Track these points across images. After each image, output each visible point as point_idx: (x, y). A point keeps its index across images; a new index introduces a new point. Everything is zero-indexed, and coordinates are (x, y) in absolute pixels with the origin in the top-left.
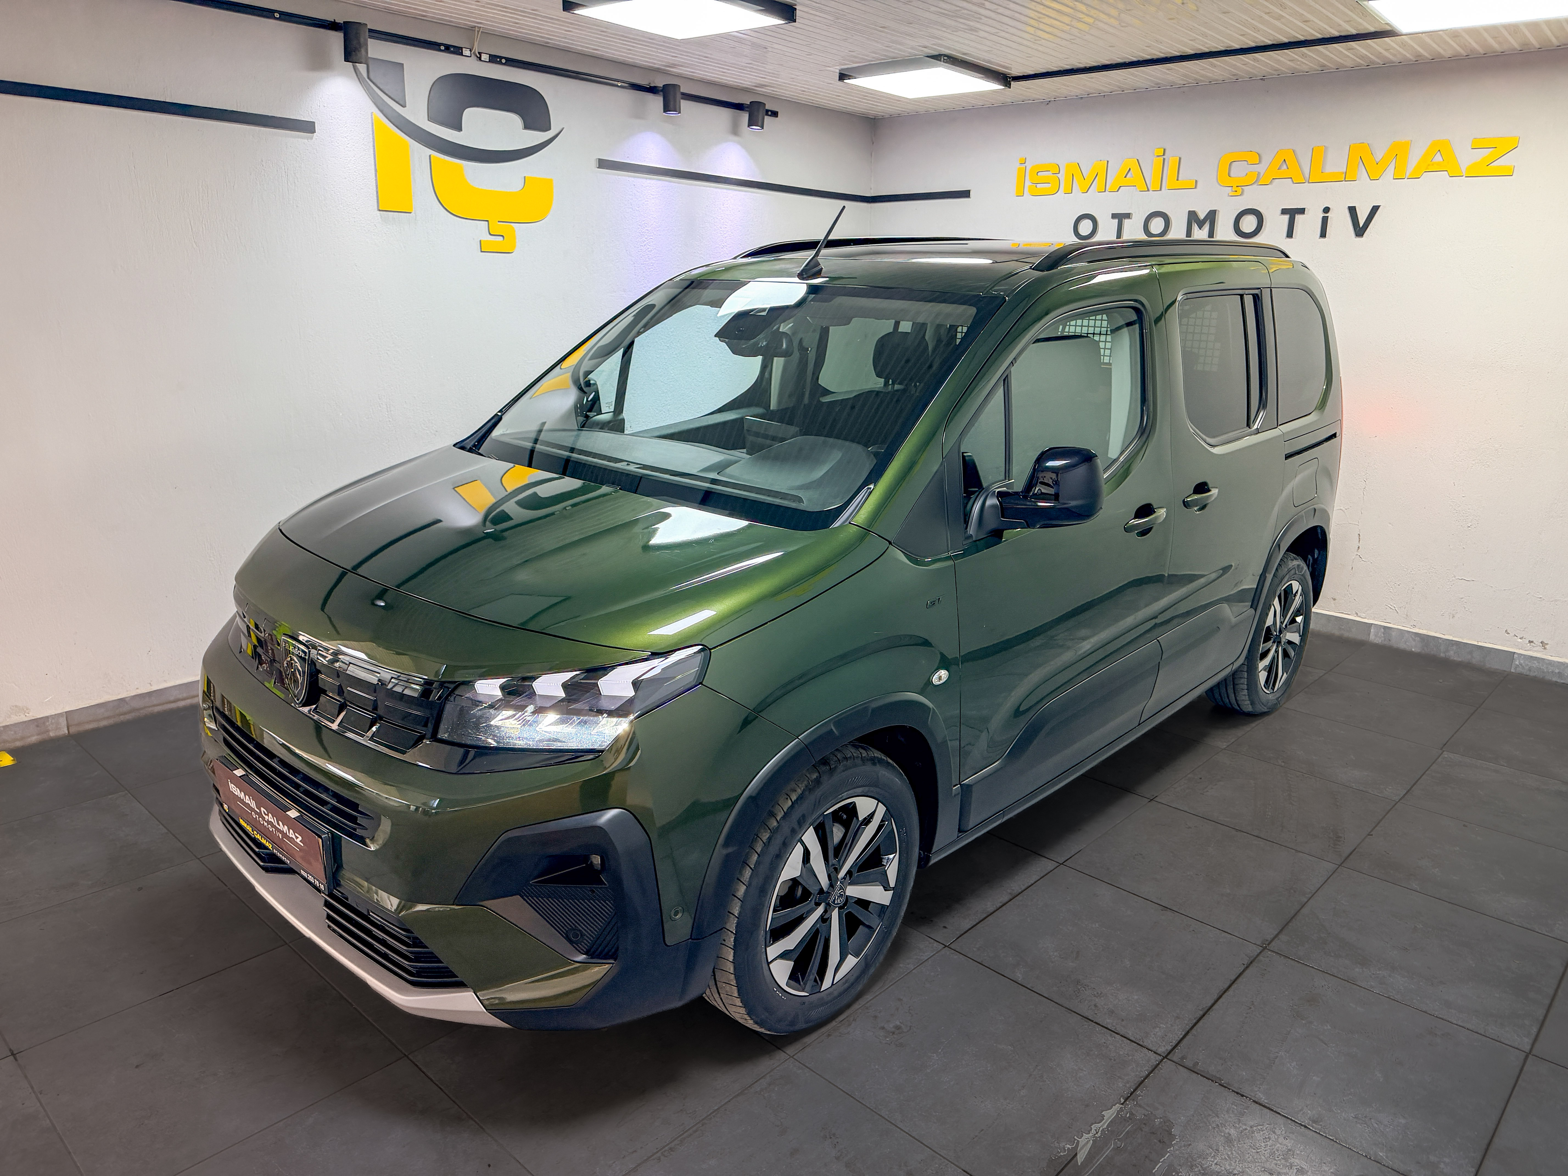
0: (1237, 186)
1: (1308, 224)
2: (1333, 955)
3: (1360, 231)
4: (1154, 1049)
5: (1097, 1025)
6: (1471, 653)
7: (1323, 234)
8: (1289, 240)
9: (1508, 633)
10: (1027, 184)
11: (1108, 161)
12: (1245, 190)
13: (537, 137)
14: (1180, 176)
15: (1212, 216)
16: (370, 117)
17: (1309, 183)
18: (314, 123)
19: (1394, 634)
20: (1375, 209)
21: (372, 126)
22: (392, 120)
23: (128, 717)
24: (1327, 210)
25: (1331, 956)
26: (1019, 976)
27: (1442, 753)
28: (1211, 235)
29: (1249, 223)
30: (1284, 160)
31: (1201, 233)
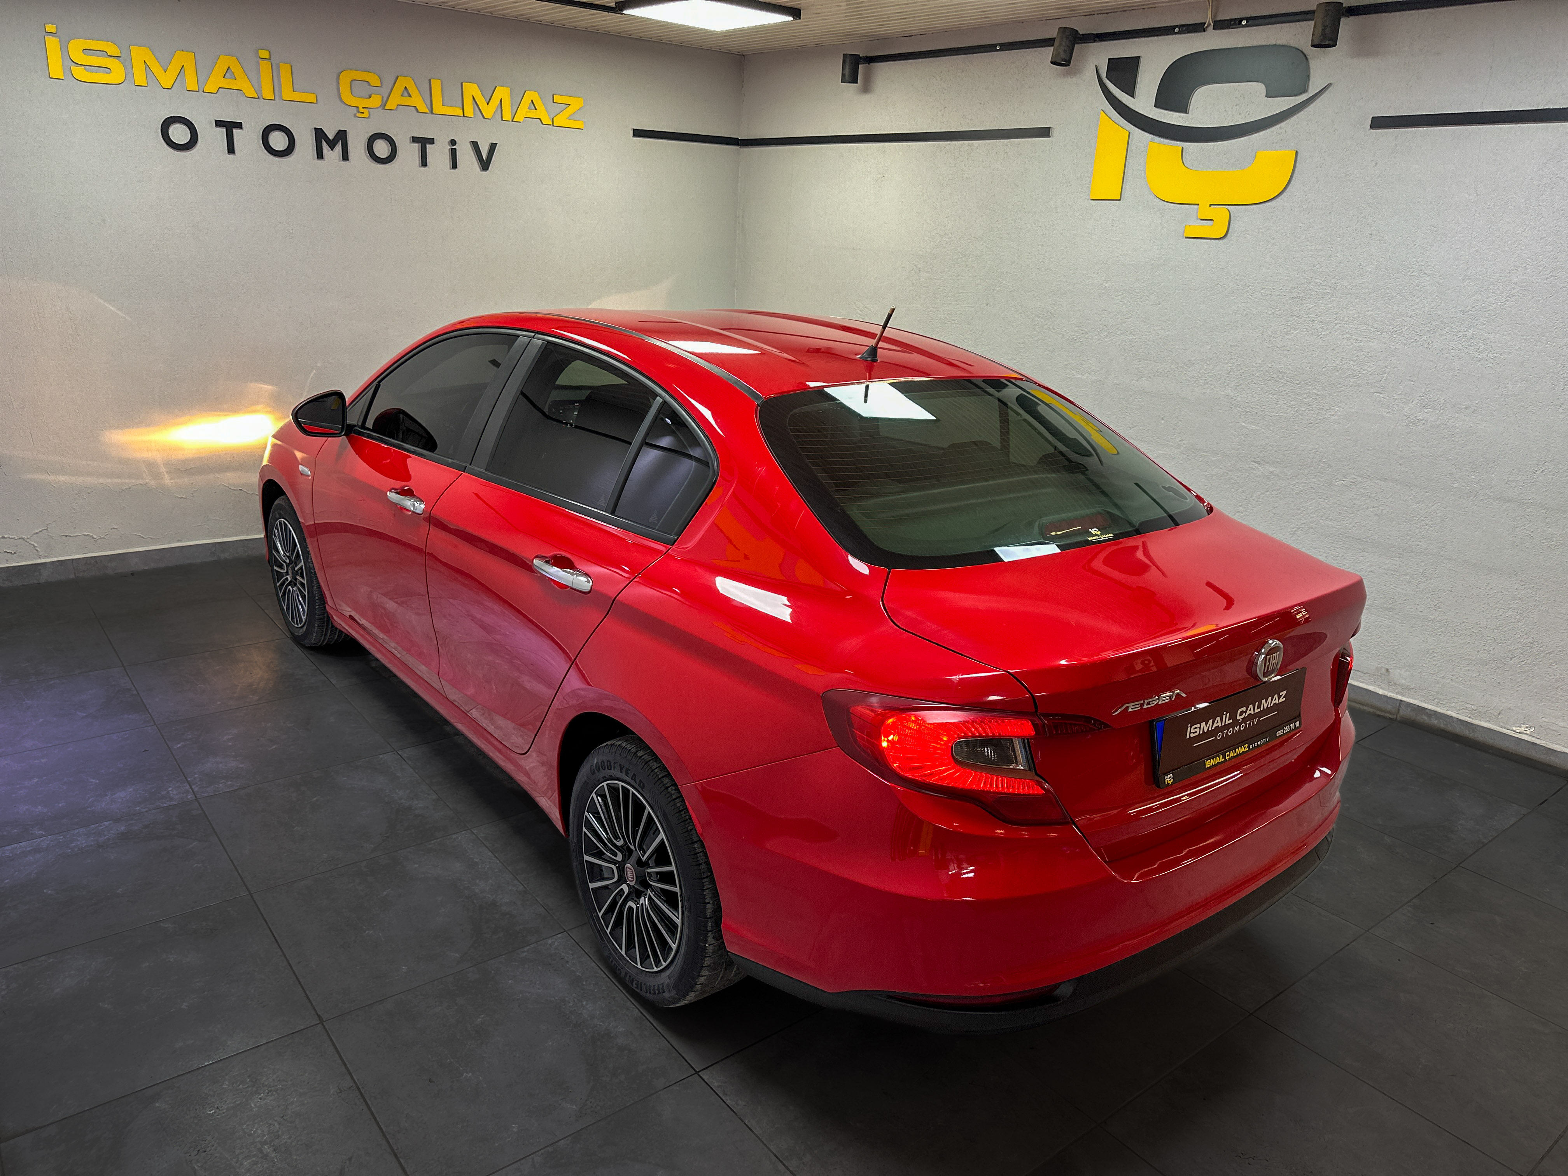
0: (363, 108)
1: (438, 154)
3: (485, 165)
7: (454, 166)
8: (423, 168)
12: (371, 113)
15: (342, 136)
17: (432, 113)
20: (493, 147)
24: (453, 142)
28: (345, 157)
29: (382, 149)
30: (406, 87)
31: (332, 155)
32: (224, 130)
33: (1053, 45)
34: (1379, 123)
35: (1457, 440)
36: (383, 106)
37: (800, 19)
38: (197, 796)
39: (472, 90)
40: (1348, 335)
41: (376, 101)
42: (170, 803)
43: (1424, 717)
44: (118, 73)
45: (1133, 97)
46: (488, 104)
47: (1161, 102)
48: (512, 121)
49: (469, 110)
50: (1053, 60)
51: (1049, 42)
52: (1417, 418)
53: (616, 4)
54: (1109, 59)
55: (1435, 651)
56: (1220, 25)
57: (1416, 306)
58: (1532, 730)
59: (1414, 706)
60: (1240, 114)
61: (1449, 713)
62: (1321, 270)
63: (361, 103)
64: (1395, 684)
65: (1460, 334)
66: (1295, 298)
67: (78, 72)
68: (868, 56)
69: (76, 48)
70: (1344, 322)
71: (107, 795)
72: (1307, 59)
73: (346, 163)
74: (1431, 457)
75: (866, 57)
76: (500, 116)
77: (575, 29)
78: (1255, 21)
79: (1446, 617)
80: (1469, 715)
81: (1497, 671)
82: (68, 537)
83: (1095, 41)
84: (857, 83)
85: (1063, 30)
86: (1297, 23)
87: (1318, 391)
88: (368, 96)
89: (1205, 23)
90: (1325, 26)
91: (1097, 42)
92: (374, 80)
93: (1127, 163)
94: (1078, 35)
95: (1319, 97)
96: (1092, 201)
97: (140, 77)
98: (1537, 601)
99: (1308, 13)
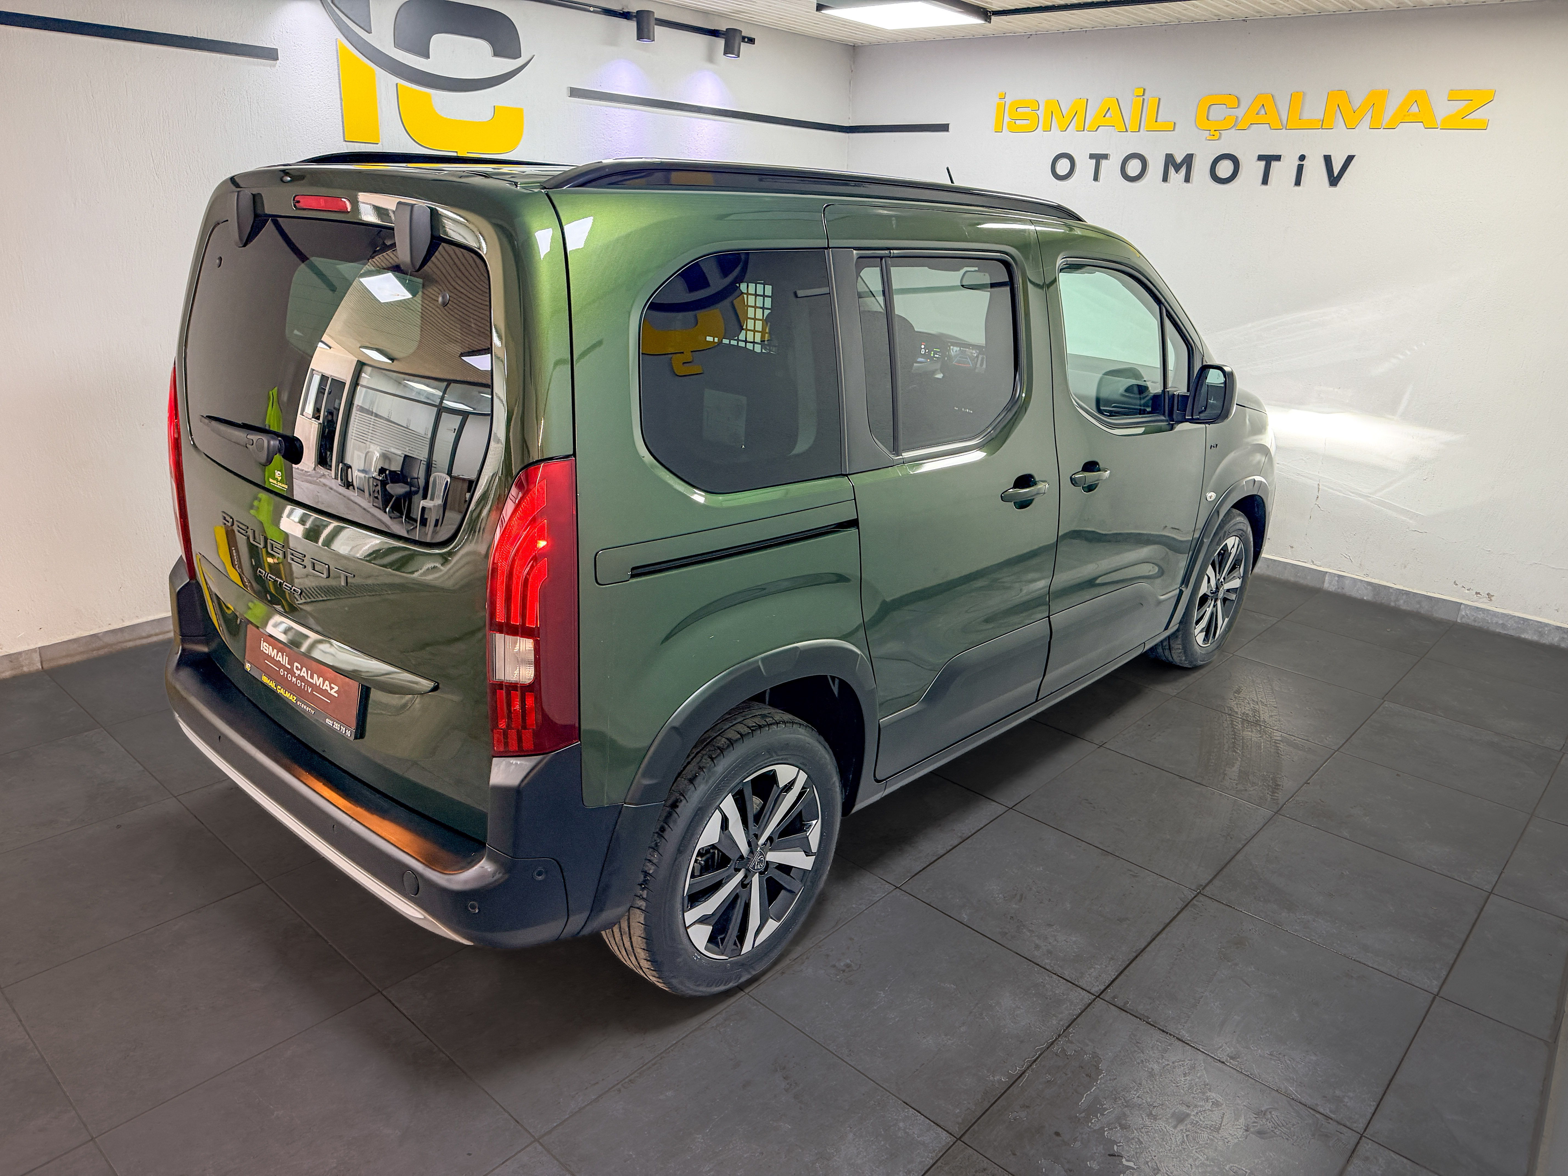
0: (1215, 130)
1: (1283, 171)
2: (1262, 900)
3: (1334, 181)
4: (1088, 988)
5: (1035, 965)
6: (1419, 603)
7: (1298, 183)
8: (1264, 187)
9: (1457, 585)
10: (1006, 119)
11: (1087, 100)
13: (507, 65)
14: (1159, 117)
15: (1189, 159)
16: (335, 43)
17: (1286, 129)
18: (277, 49)
19: (1347, 582)
20: (1350, 158)
21: (337, 53)
22: (358, 47)
23: (102, 652)
24: (1302, 158)
25: (1261, 901)
26: (965, 917)
27: (1383, 703)
28: (1187, 179)
29: (1225, 169)
30: (1263, 105)
31: (1177, 177)
32: (1095, 161)
36: (1236, 127)
63: (1214, 126)
73: (1188, 184)
92: (1232, 102)
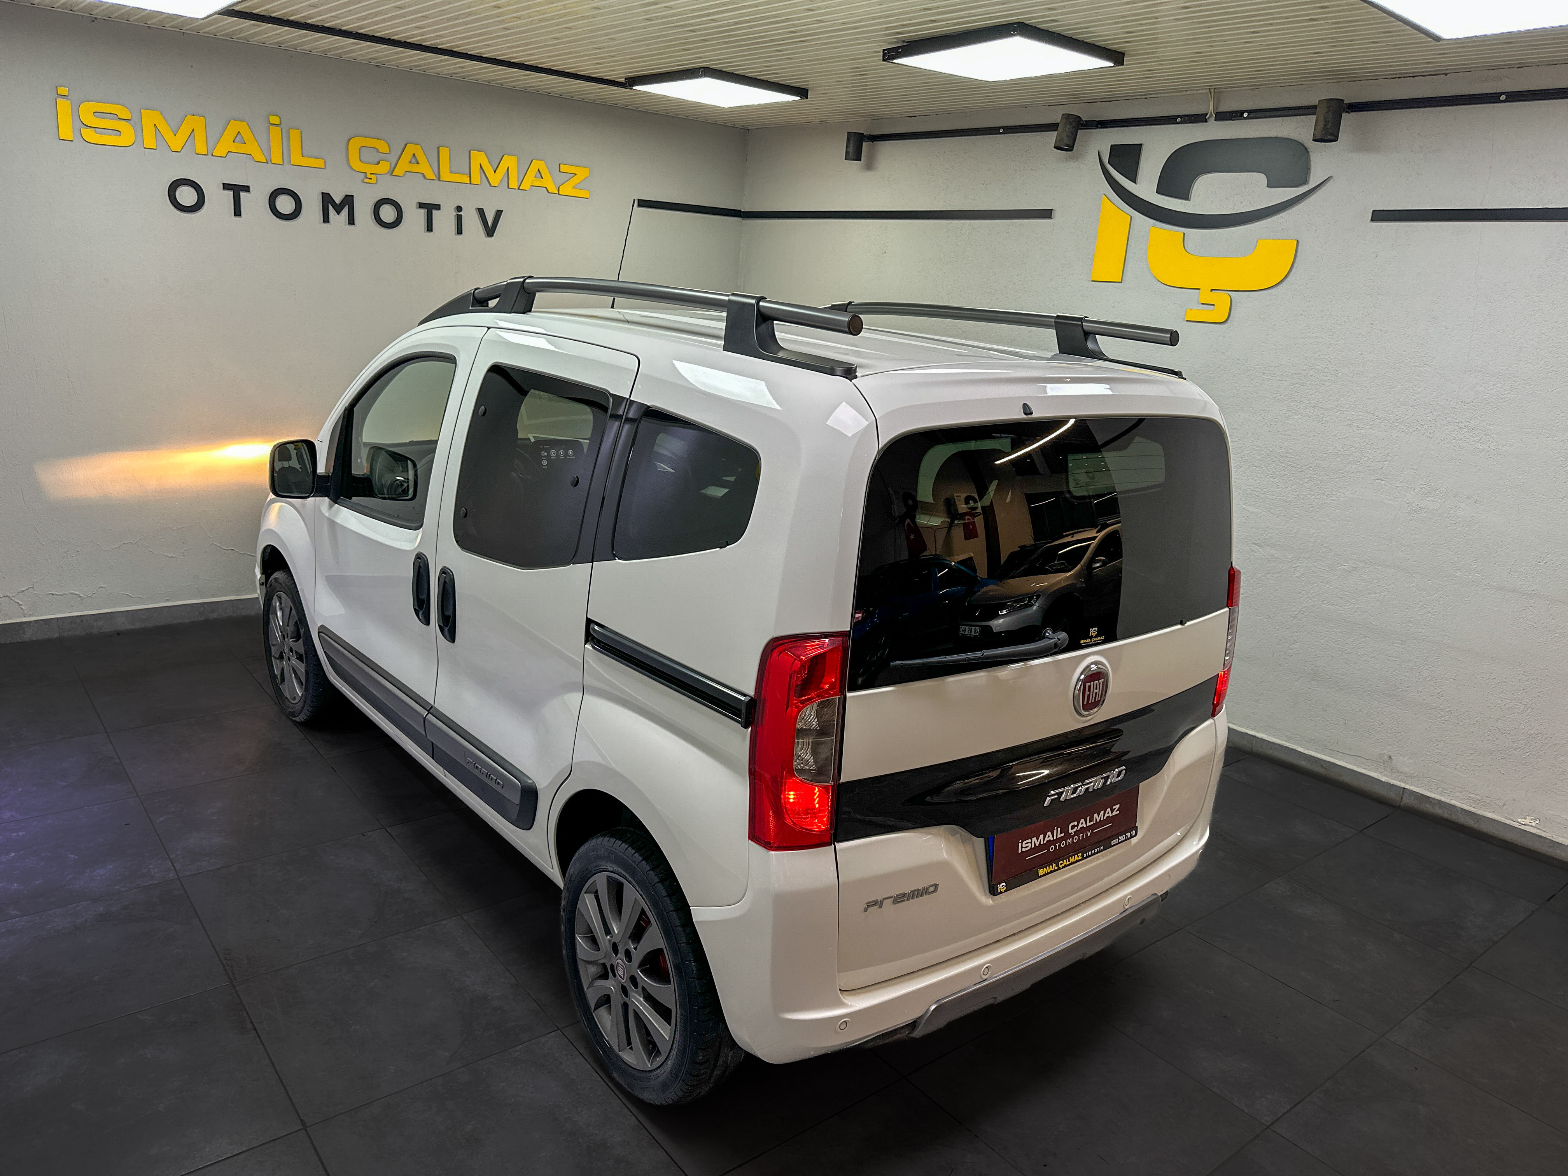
0: (371, 174)
1: (444, 220)
3: (490, 231)
7: (460, 231)
8: (428, 234)
12: (379, 179)
14: (304, 151)
15: (349, 201)
20: (499, 213)
24: (459, 209)
28: (351, 221)
29: (388, 214)
30: (414, 154)
31: (339, 219)
32: (231, 193)
33: (1056, 130)
34: (1379, 216)
35: (1459, 529)
36: (391, 172)
37: (807, 98)
38: (179, 874)
39: (479, 158)
40: (1349, 422)
41: (384, 167)
42: (151, 882)
43: (1427, 805)
44: (128, 135)
45: (1135, 183)
46: (495, 172)
47: (1163, 189)
48: (519, 189)
49: (476, 177)
50: (1057, 145)
51: (1052, 127)
52: (1420, 506)
53: (626, 79)
54: (1111, 145)
55: (1439, 739)
56: (1222, 116)
57: (1418, 396)
58: (1537, 822)
59: (1418, 794)
60: (1241, 202)
61: (1453, 802)
62: (1322, 357)
63: (369, 169)
64: (1398, 772)
65: (1462, 425)
66: (1297, 384)
67: (88, 134)
68: (872, 134)
69: (87, 112)
70: (1345, 409)
71: (86, 873)
72: (1308, 152)
73: (352, 227)
74: (1433, 546)
75: (870, 135)
76: (507, 184)
77: (583, 101)
78: (1256, 114)
79: (1449, 705)
80: (1474, 805)
81: (1502, 761)
82: (55, 596)
83: (1098, 128)
84: (860, 160)
85: (1067, 116)
86: (1299, 117)
87: (1319, 476)
88: (376, 163)
89: (1207, 114)
90: (1327, 122)
91: (1099, 128)
92: (383, 147)
93: (1128, 246)
94: (1082, 122)
95: (1320, 189)
96: (1094, 283)
97: (150, 142)
98: (1541, 693)
99: (1309, 107)
